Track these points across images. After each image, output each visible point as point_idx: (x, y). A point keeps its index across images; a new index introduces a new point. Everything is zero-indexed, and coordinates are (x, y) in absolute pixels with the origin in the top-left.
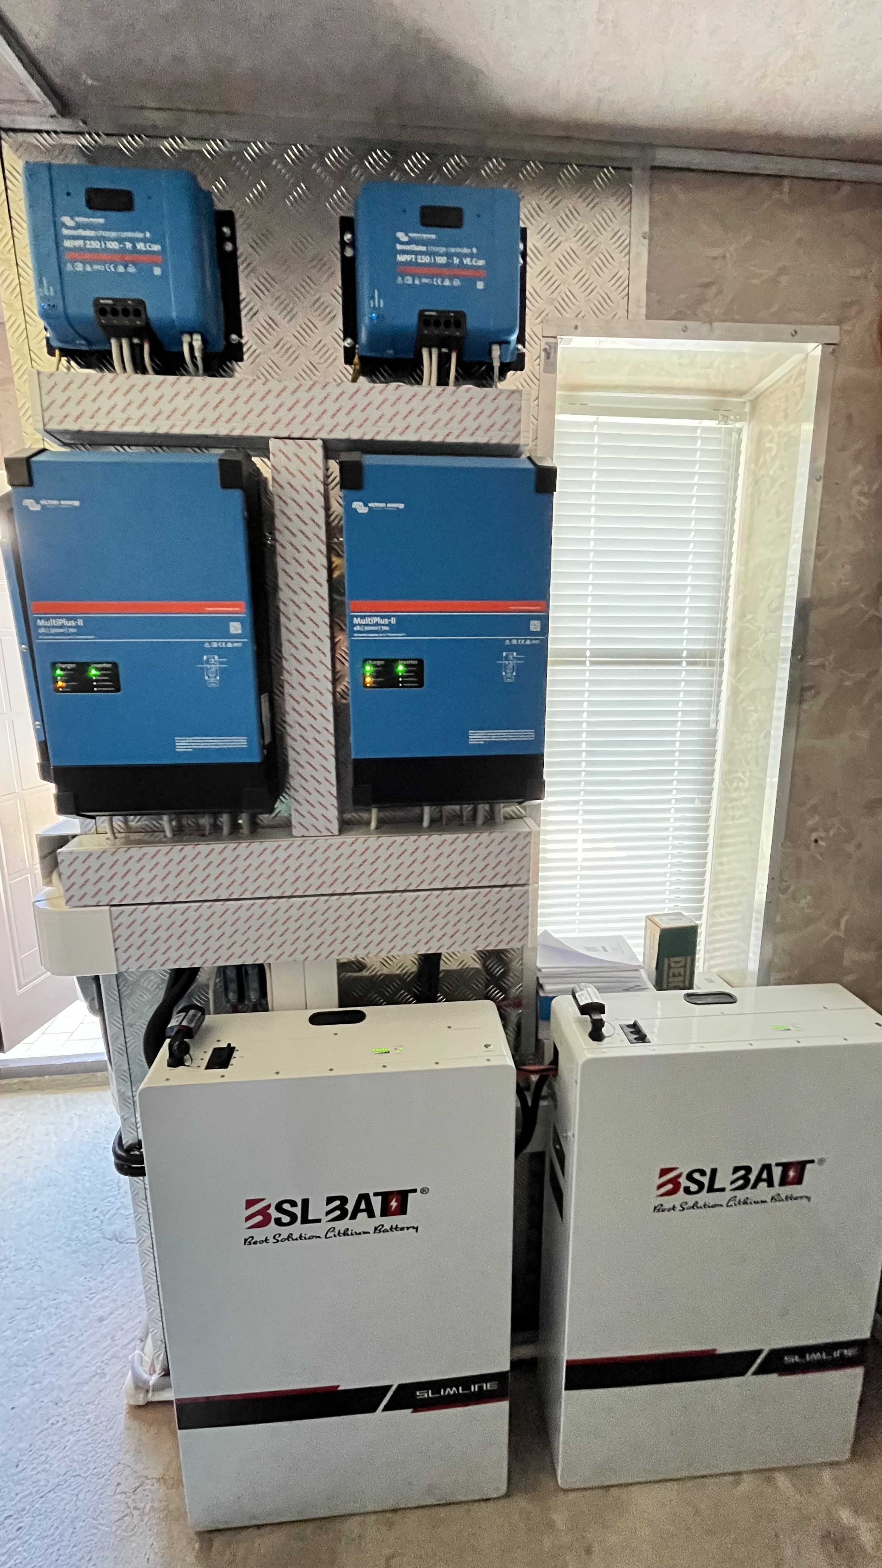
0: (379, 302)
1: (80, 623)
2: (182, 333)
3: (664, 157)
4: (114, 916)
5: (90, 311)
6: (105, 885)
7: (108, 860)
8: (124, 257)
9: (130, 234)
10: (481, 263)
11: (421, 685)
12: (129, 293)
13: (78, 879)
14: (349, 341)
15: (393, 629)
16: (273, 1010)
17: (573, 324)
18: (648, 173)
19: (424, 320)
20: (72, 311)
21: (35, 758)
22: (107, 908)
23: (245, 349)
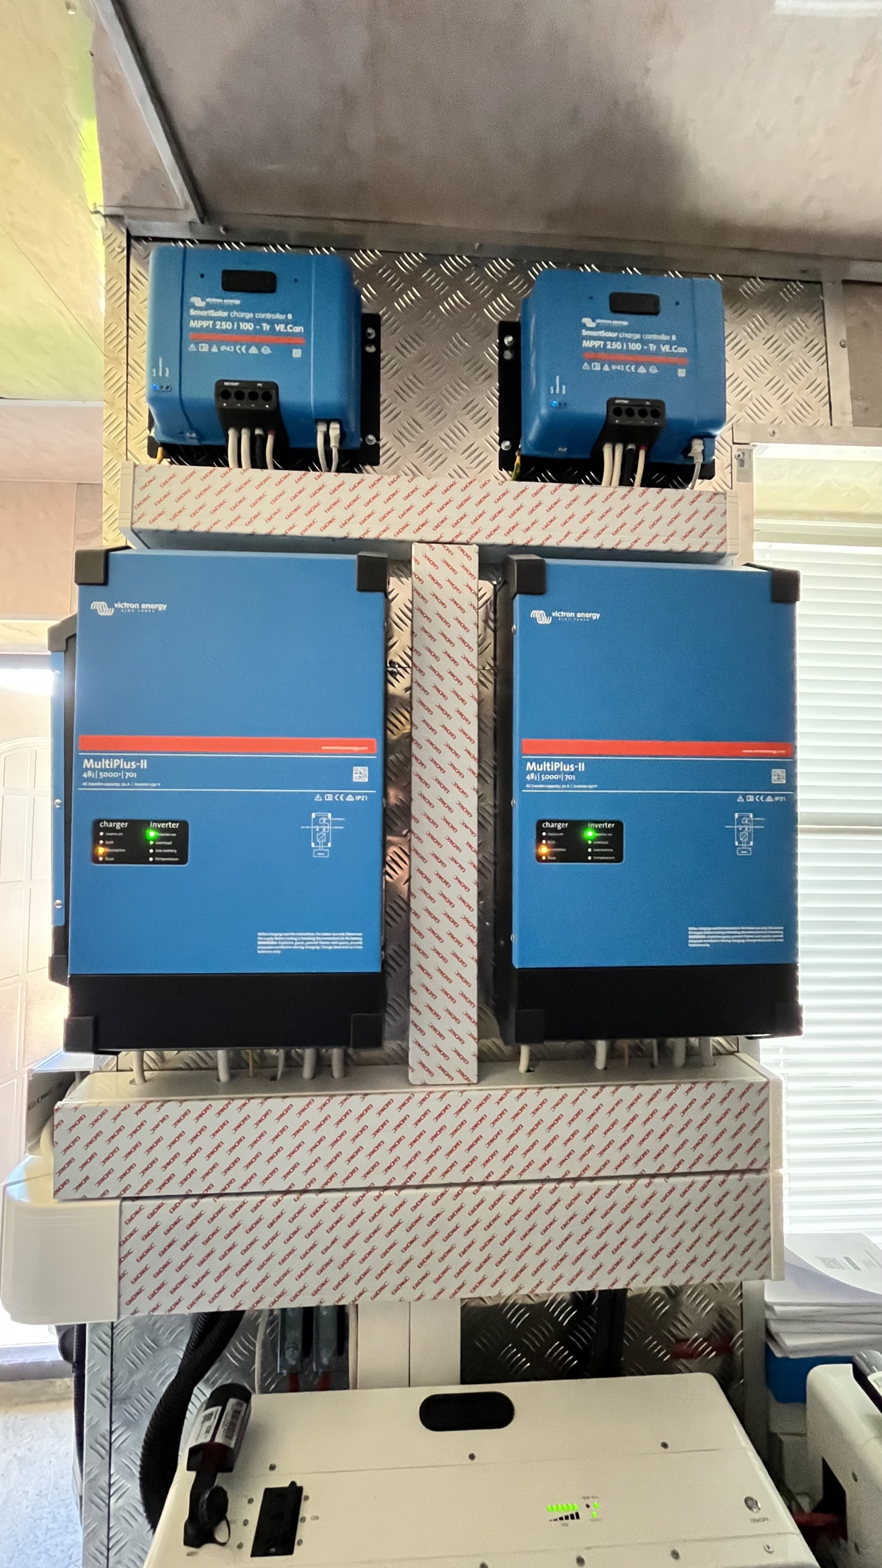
0: (561, 389)
1: (144, 764)
2: (317, 421)
3: (860, 271)
4: (127, 1216)
5: (208, 394)
6: (118, 1164)
7: (130, 1121)
8: (256, 338)
9: (269, 316)
10: (682, 350)
11: (619, 859)
12: (260, 376)
13: (79, 1153)
14: (508, 443)
15: (581, 778)
16: (355, 1388)
17: (770, 430)
18: (841, 287)
19: (615, 408)
20: (186, 394)
21: (46, 948)
22: (118, 1202)
23: (381, 452)
